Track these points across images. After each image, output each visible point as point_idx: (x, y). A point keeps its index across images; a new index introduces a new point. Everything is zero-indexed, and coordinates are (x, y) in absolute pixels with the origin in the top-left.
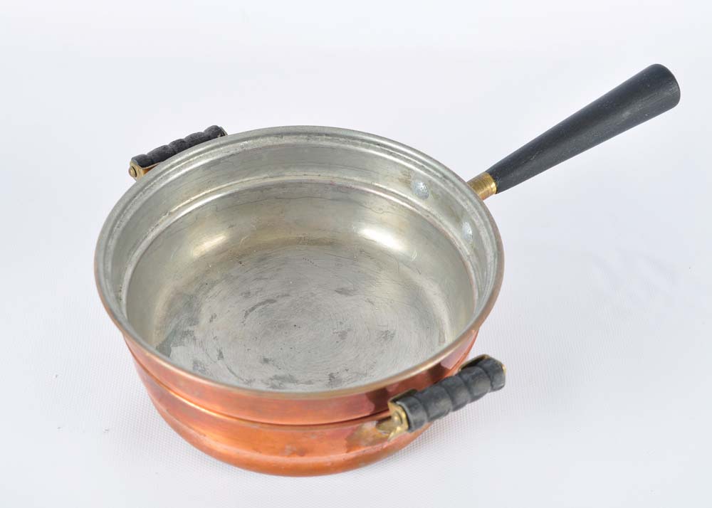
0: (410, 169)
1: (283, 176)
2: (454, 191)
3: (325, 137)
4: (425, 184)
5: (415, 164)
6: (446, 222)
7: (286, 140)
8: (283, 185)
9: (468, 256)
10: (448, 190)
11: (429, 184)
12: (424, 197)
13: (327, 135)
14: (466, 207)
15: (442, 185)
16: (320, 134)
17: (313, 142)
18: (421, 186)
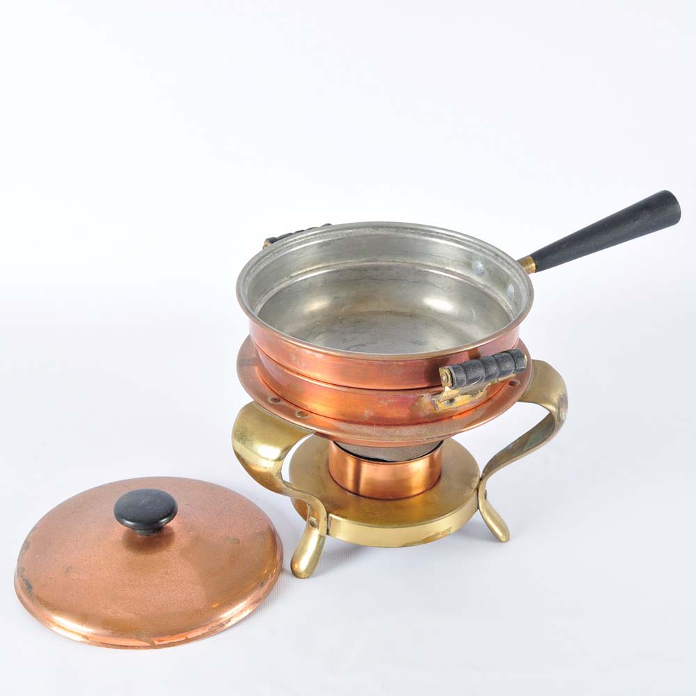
0: (471, 253)
1: (377, 261)
2: (502, 264)
3: (409, 230)
4: (482, 263)
5: (476, 249)
6: (497, 291)
7: (380, 232)
8: (376, 268)
9: (511, 311)
10: (498, 264)
11: (486, 262)
12: (481, 274)
13: (411, 229)
14: (510, 273)
15: (495, 262)
16: (406, 228)
17: (400, 234)
18: (480, 266)
